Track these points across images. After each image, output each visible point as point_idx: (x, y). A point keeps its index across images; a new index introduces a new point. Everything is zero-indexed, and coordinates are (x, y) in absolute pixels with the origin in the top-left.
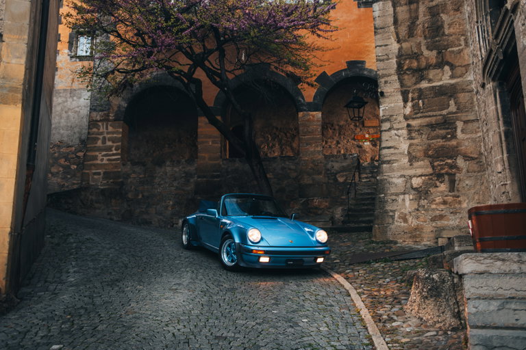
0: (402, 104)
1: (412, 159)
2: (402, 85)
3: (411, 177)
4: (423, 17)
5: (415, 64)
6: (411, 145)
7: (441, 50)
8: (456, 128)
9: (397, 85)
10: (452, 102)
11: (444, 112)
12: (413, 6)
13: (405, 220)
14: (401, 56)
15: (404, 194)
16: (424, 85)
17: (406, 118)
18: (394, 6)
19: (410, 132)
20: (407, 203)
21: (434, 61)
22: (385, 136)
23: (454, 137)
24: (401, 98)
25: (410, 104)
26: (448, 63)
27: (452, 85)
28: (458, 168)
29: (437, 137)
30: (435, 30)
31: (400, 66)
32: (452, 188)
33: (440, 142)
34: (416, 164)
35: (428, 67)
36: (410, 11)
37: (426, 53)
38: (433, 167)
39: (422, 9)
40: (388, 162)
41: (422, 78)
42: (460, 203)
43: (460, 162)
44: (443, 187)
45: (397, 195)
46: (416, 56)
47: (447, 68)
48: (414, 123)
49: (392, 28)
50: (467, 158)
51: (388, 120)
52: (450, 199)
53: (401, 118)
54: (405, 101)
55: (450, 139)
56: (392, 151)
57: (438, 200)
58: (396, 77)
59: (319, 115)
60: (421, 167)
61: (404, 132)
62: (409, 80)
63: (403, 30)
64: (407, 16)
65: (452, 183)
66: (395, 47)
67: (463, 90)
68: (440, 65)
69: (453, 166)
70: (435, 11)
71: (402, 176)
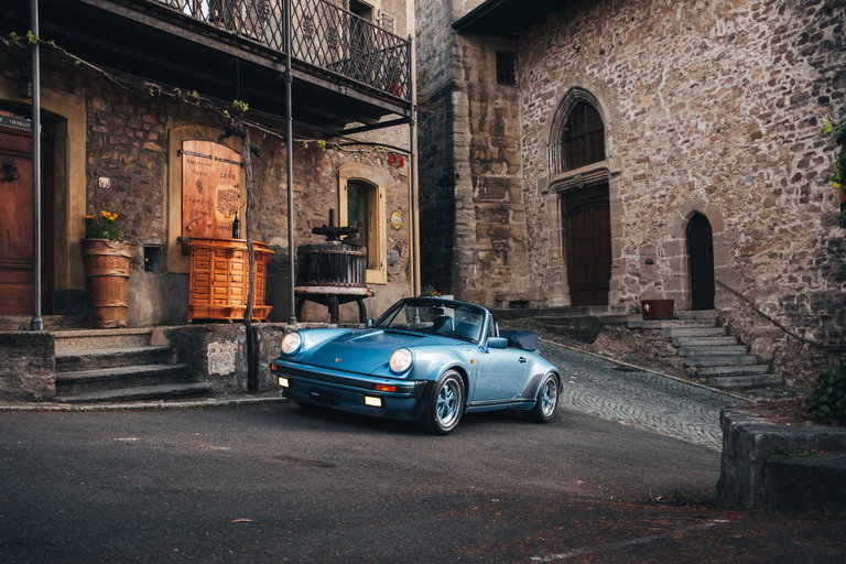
0: (472, 188)
1: (479, 236)
2: (473, 171)
3: (478, 251)
4: (490, 117)
5: (483, 156)
6: (478, 224)
7: (502, 147)
8: (508, 215)
9: (469, 171)
10: (507, 194)
11: (502, 201)
12: (484, 104)
13: (474, 286)
14: (472, 146)
15: (473, 264)
16: (488, 175)
17: (475, 200)
18: (470, 99)
19: (477, 213)
20: (475, 271)
21: (496, 156)
22: (458, 213)
23: (507, 222)
24: (471, 182)
25: (477, 189)
26: (505, 160)
27: (507, 179)
28: (509, 248)
29: (496, 220)
30: (498, 129)
31: (472, 154)
32: (505, 263)
33: (498, 225)
34: (481, 240)
35: (492, 160)
36: (481, 107)
37: (491, 147)
38: (493, 244)
39: (490, 109)
40: (461, 236)
41: (487, 169)
42: (510, 274)
43: (511, 243)
44: (499, 261)
45: (468, 264)
46: (484, 149)
47: (504, 164)
48: (480, 206)
49: (467, 118)
50: (515, 240)
51: (460, 200)
52: (504, 271)
53: (471, 200)
54: (475, 186)
55: (504, 224)
56: (464, 227)
57: (496, 271)
58: (468, 164)
60: (485, 243)
61: (473, 212)
62: (478, 168)
63: (476, 125)
64: (479, 112)
65: (505, 258)
66: (469, 136)
67: (515, 185)
68: (501, 160)
69: (506, 245)
70: (499, 113)
71: (471, 249)
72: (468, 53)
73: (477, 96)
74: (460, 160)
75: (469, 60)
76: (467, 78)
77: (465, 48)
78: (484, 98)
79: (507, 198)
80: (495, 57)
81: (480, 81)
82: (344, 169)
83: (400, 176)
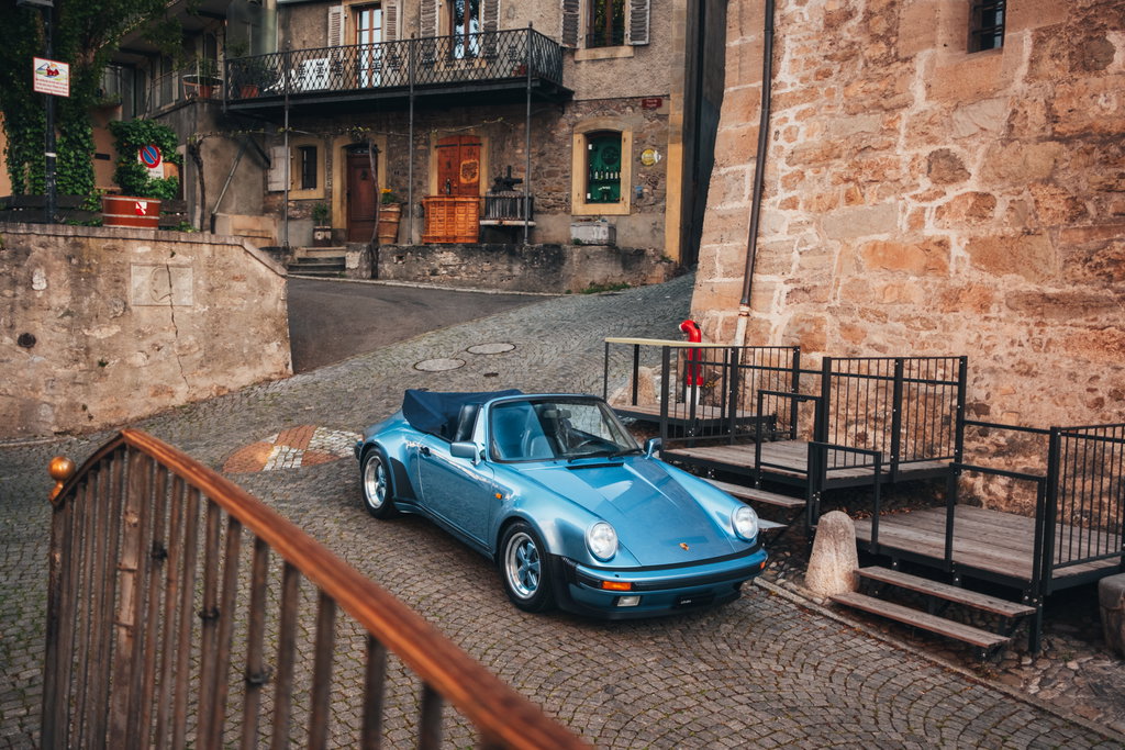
82: (579, 126)
83: (658, 116)
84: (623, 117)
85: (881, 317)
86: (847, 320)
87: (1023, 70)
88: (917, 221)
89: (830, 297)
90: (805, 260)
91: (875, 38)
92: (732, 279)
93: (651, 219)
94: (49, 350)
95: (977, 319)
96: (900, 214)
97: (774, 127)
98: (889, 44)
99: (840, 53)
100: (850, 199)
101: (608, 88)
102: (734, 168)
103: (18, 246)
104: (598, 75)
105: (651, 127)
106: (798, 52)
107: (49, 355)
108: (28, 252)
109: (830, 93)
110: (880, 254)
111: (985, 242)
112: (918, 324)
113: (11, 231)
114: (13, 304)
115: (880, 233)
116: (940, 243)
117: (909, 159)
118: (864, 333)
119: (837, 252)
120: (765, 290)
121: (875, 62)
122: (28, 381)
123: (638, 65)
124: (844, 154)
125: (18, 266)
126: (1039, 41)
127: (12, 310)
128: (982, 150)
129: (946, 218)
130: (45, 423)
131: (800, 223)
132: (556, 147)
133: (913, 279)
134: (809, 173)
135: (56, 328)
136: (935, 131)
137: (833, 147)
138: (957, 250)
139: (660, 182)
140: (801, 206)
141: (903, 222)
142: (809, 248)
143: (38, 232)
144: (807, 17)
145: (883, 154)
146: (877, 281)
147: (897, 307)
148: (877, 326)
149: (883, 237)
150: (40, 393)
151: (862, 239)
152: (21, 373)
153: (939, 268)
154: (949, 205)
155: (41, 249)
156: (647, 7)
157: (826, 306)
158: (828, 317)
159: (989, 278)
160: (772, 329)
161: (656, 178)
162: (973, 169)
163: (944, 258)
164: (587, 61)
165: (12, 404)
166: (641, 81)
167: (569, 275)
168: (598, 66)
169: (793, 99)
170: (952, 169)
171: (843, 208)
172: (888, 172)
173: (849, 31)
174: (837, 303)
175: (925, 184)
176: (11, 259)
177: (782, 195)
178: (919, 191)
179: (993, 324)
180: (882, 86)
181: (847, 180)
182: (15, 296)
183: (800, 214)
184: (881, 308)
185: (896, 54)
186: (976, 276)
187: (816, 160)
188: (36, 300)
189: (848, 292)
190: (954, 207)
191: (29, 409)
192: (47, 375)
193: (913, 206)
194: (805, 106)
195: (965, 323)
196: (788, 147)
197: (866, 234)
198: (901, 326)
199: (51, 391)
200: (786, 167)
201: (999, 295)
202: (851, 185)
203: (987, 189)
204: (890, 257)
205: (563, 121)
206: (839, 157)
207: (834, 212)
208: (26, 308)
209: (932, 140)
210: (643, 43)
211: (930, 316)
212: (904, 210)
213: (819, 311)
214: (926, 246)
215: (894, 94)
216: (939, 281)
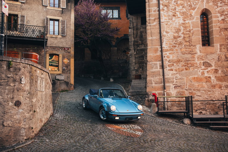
1: (135, 64)
2: (134, 48)
3: (135, 67)
4: (139, 34)
5: (137, 44)
6: (135, 61)
7: (142, 41)
8: (144, 58)
9: (133, 48)
10: (144, 52)
11: (142, 54)
12: (137, 31)
14: (134, 41)
15: (133, 71)
16: (139, 48)
17: (135, 55)
18: (133, 30)
20: (134, 72)
21: (141, 43)
22: (130, 59)
23: (144, 59)
26: (143, 44)
27: (144, 49)
28: (144, 66)
30: (141, 36)
31: (134, 44)
32: (143, 70)
33: (141, 60)
34: (136, 65)
35: (139, 44)
36: (136, 32)
37: (139, 41)
38: (139, 66)
39: (139, 32)
40: (131, 64)
41: (138, 47)
44: (141, 69)
46: (137, 42)
47: (143, 45)
48: (136, 56)
49: (133, 35)
51: (131, 55)
52: (142, 72)
53: (134, 55)
54: (135, 51)
55: (143, 60)
56: (131, 62)
57: (140, 72)
58: (133, 46)
59: (116, 48)
61: (134, 58)
62: (136, 47)
63: (135, 36)
65: (143, 68)
66: (133, 39)
67: (146, 50)
68: (142, 44)
69: (143, 65)
70: (141, 32)
71: (133, 67)
72: (133, 19)
73: (135, 29)
74: (131, 46)
75: (133, 21)
76: (133, 25)
77: (132, 18)
78: (137, 29)
79: (144, 53)
80: (141, 19)
81: (136, 25)
82: (48, 52)
83: (68, 52)
84: (59, 51)
85: (199, 90)
86: (191, 91)
87: (219, 50)
88: (203, 73)
89: (185, 87)
90: (177, 81)
91: (186, 42)
92: (157, 85)
93: (67, 75)
94: (24, 107)
95: (219, 90)
96: (199, 72)
97: (164, 55)
98: (190, 43)
99: (178, 43)
100: (186, 69)
101: (55, 44)
102: (154, 63)
103: (16, 67)
104: (53, 41)
105: (66, 54)
106: (167, 42)
107: (24, 109)
108: (20, 69)
109: (177, 50)
110: (196, 79)
111: (218, 77)
112: (207, 91)
113: (14, 61)
114: (14, 89)
115: (195, 75)
116: (209, 77)
117: (199, 63)
118: (195, 93)
119: (185, 79)
120: (168, 87)
121: (187, 46)
122: (18, 120)
123: (63, 40)
124: (183, 61)
125: (16, 74)
126: (221, 46)
127: (13, 91)
128: (214, 62)
129: (209, 73)
130: (22, 136)
131: (175, 74)
132: (41, 57)
133: (204, 83)
134: (175, 64)
135: (27, 99)
136: (203, 58)
137: (180, 60)
138: (213, 78)
139: (69, 67)
140: (174, 70)
141: (200, 74)
142: (178, 78)
143: (23, 62)
144: (169, 36)
145: (193, 62)
146: (196, 84)
147: (202, 88)
148: (198, 92)
149: (196, 76)
150: (21, 124)
151: (191, 77)
152: (15, 117)
153: (210, 81)
154: (209, 71)
155: (23, 68)
156: (65, 28)
157: (184, 89)
158: (185, 91)
159: (220, 83)
160: (172, 94)
161: (68, 66)
162: (213, 65)
163: (210, 79)
164: (50, 37)
165: (11, 130)
166: (63, 43)
167: (57, 88)
168: (53, 39)
169: (167, 50)
170: (209, 65)
171: (185, 71)
172: (195, 65)
173: (180, 40)
174: (187, 88)
175: (203, 67)
176: (14, 72)
177: (168, 68)
178: (202, 68)
179: (223, 90)
180: (190, 50)
181: (185, 66)
182: (14, 86)
183: (174, 72)
184: (198, 89)
185: (192, 45)
186: (218, 83)
187: (176, 62)
188: (22, 88)
189: (189, 86)
190: (211, 71)
191: (17, 131)
192: (24, 117)
193: (201, 71)
194: (171, 52)
195: (217, 91)
196: (168, 59)
197: (192, 76)
198: (203, 92)
199: (25, 123)
200: (168, 63)
201: (223, 86)
202: (186, 67)
203: (217, 68)
204: (198, 80)
205: (43, 50)
206: (182, 62)
207: (183, 72)
208: (18, 91)
209: (203, 60)
210: (64, 35)
211: (209, 89)
212: (200, 71)
213: (183, 90)
214: (206, 78)
215: (193, 51)
216: (210, 84)
